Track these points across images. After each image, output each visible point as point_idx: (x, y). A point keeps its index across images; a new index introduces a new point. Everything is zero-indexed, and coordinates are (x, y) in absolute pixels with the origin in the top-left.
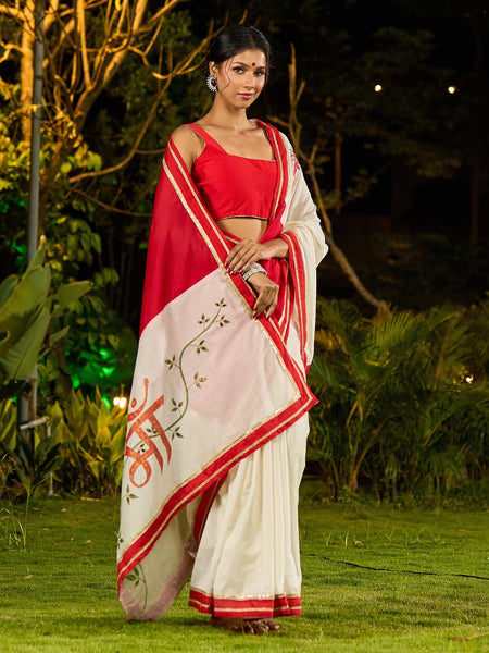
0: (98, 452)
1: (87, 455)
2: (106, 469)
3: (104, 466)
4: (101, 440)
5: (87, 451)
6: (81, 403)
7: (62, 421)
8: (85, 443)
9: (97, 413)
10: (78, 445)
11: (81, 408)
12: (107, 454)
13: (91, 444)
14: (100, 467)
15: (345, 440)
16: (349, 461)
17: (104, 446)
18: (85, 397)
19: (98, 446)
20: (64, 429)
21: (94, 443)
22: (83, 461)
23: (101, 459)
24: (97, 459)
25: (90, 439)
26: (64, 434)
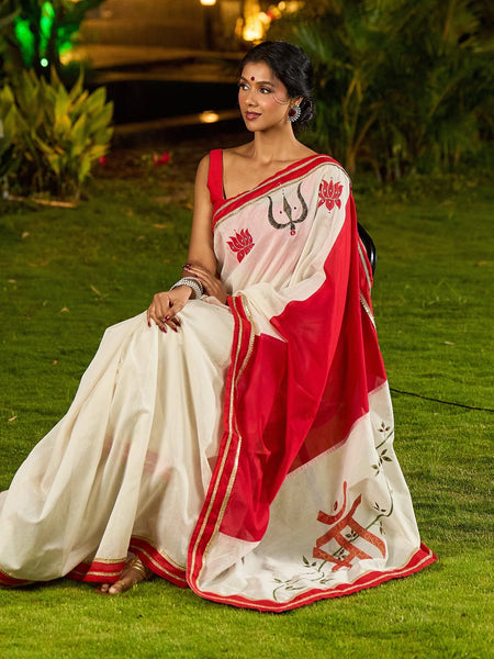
0: (56, 142)
1: (45, 147)
2: (68, 163)
3: (65, 161)
4: (61, 131)
5: (44, 141)
6: (34, 85)
7: (14, 108)
8: (41, 133)
9: (55, 99)
10: (34, 135)
11: (35, 92)
12: (68, 147)
13: (49, 133)
14: (60, 162)
15: (340, 119)
16: (345, 143)
17: (64, 138)
18: (39, 78)
19: (57, 137)
20: (16, 118)
21: (52, 132)
22: (40, 153)
23: (61, 151)
24: (56, 152)
25: (46, 127)
26: (17, 123)
